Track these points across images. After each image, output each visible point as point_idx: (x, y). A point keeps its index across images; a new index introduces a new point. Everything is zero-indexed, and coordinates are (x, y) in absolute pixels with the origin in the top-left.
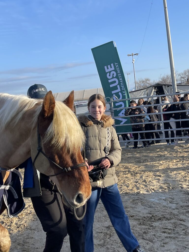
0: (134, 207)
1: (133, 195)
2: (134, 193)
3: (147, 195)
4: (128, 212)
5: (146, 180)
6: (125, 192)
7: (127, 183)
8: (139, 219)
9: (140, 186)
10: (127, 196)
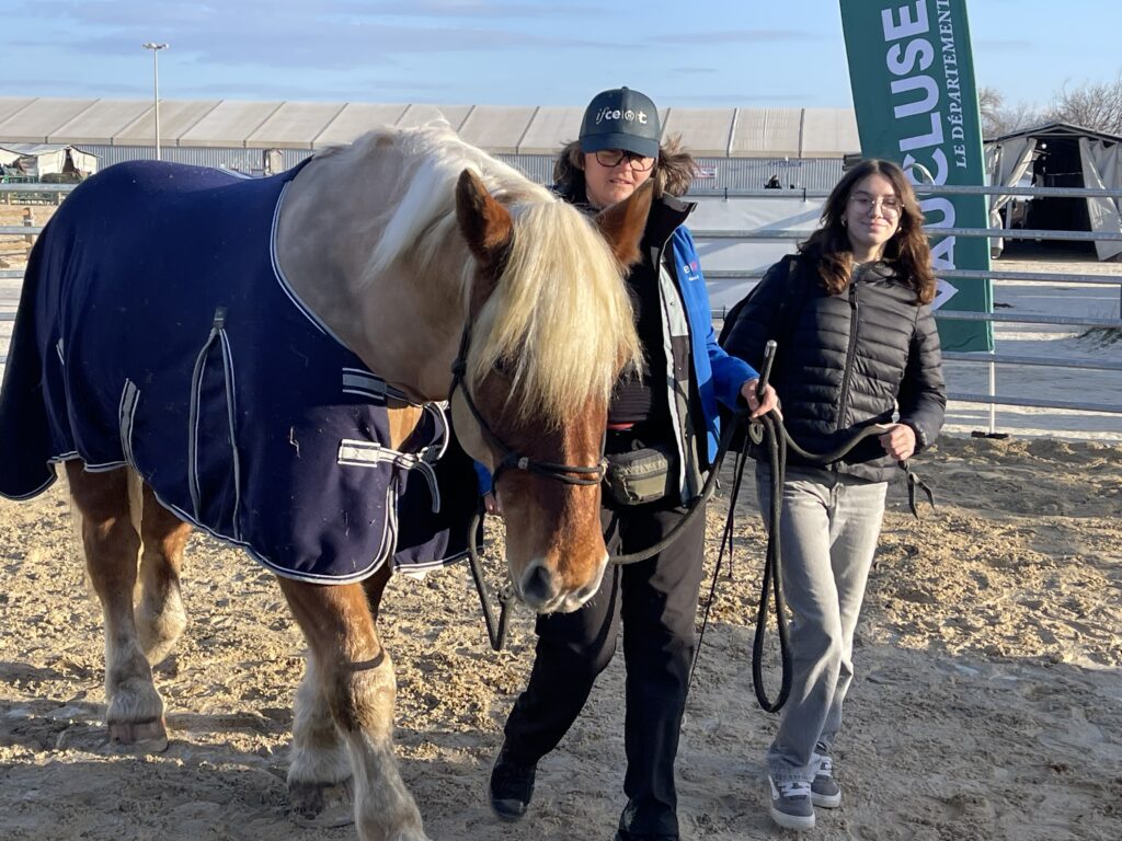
0: (1055, 726)
1: (1029, 663)
2: (1030, 654)
3: (1101, 676)
4: (1030, 746)
5: (1081, 602)
6: (986, 644)
7: (985, 603)
8: (1097, 787)
9: (1053, 626)
10: (1003, 665)
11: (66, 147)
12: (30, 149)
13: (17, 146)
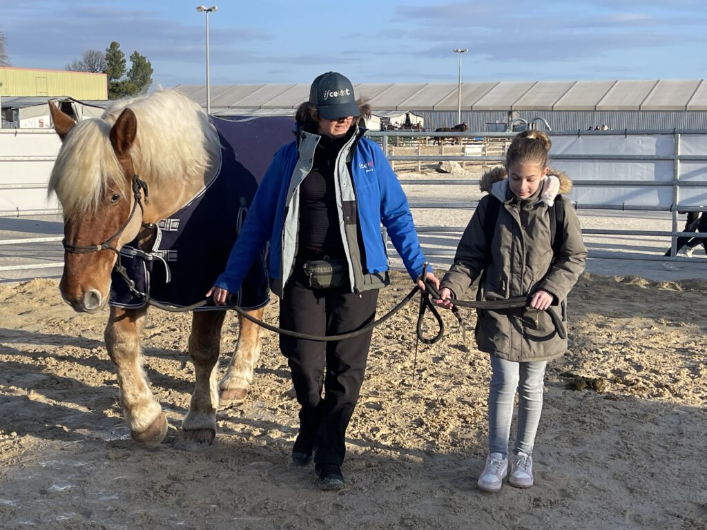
11: (406, 112)
12: (386, 114)
13: (379, 112)
